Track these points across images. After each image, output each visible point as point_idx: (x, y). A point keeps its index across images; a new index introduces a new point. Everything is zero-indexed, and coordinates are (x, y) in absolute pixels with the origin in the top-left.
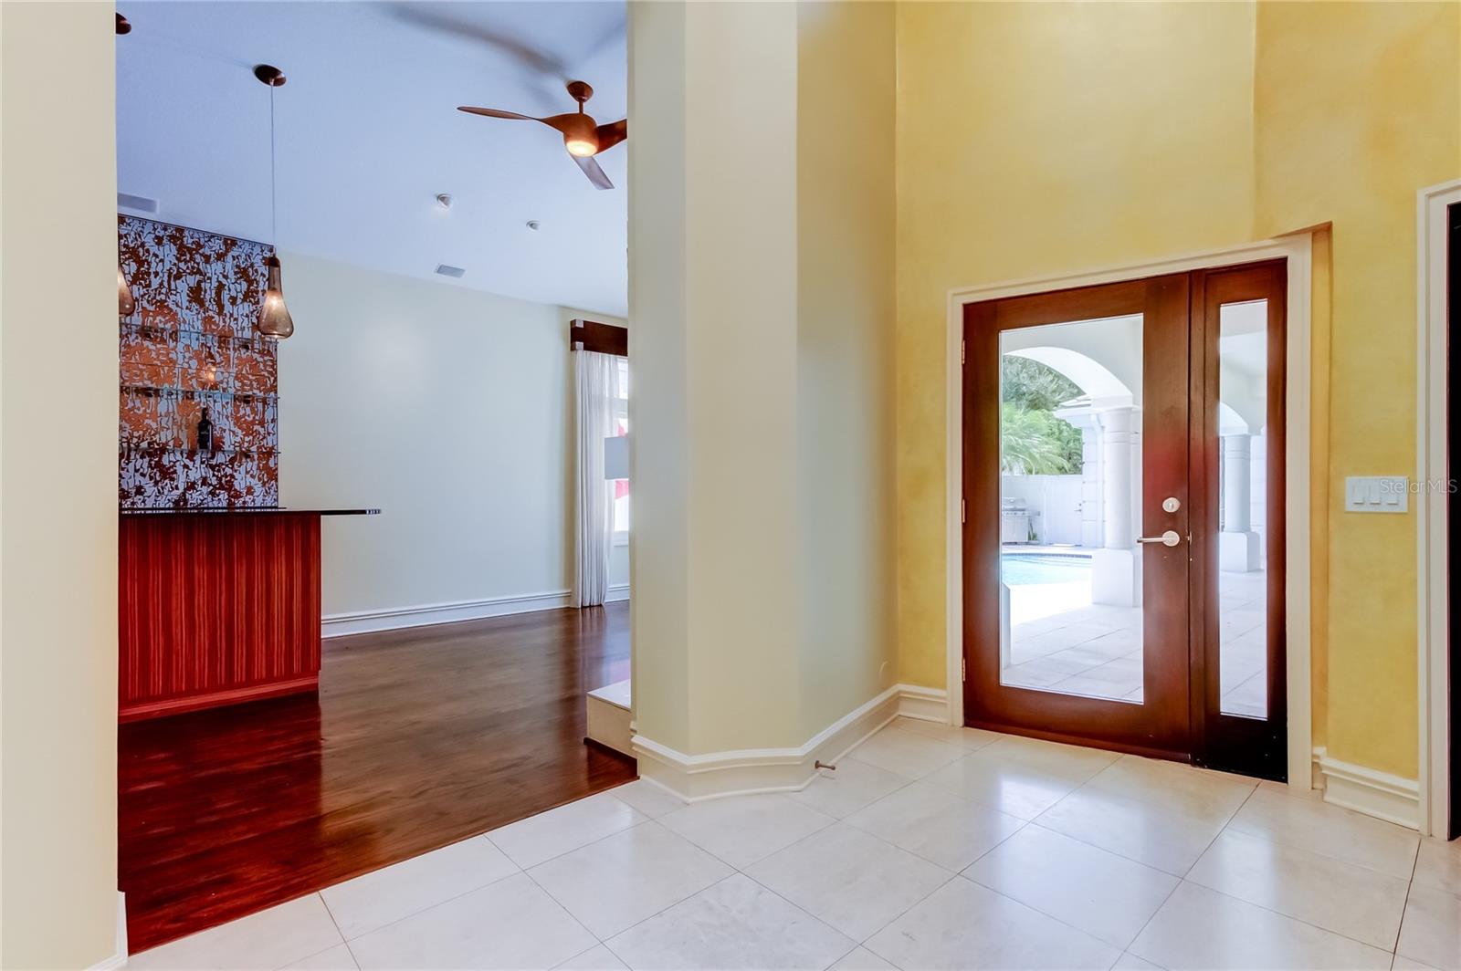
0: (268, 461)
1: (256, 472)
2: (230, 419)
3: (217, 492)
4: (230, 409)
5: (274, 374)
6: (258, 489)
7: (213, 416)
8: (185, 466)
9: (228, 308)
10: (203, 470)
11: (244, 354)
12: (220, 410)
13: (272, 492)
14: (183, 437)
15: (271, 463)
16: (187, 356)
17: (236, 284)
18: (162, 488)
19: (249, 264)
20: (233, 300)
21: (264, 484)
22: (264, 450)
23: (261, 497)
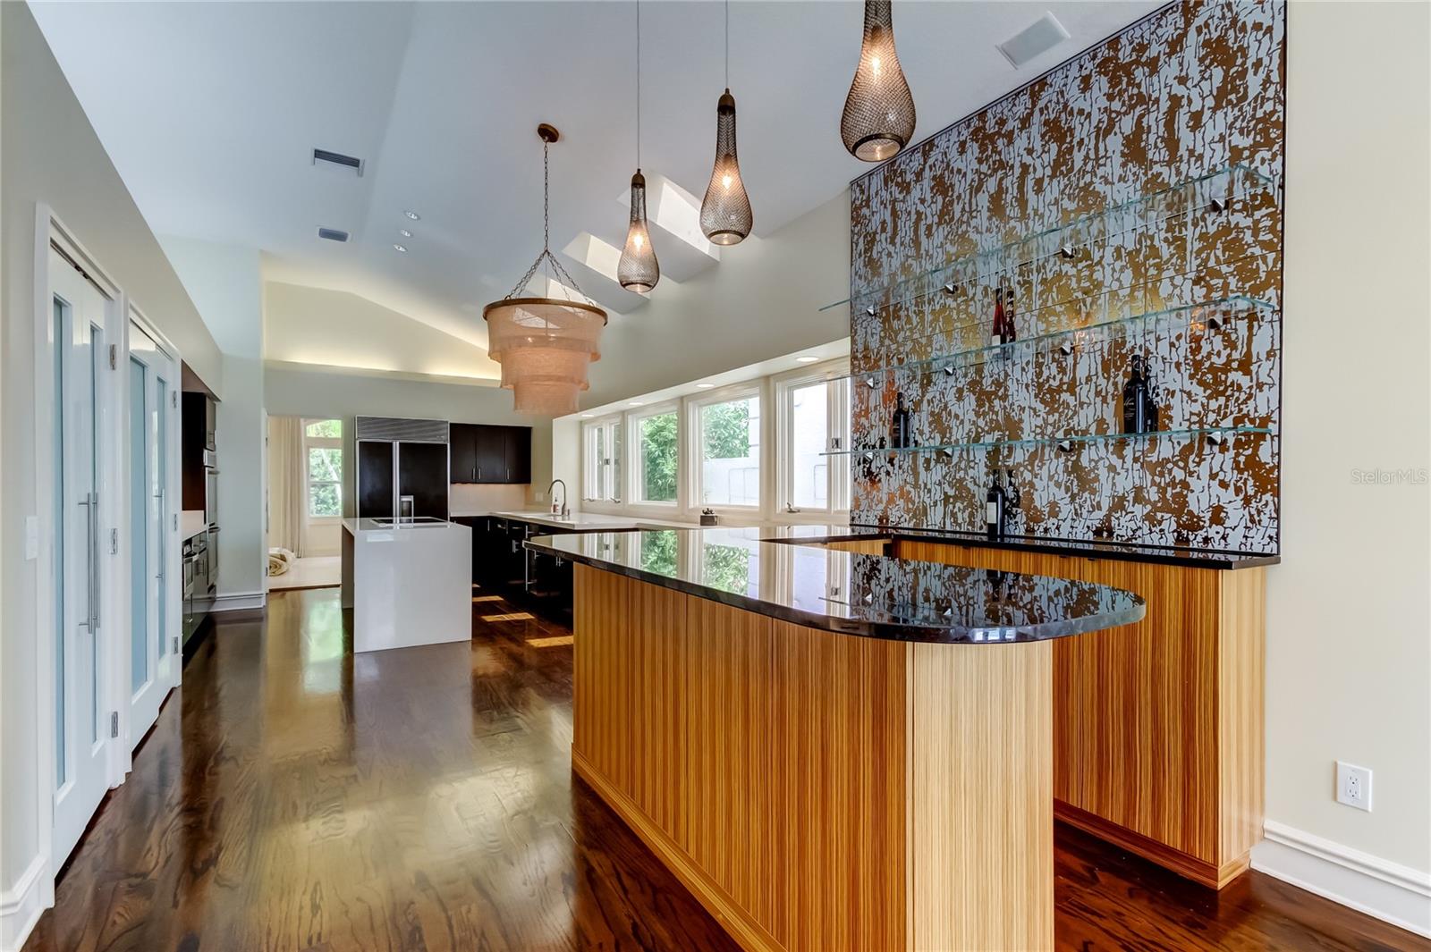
0: (1256, 449)
1: (1231, 476)
2: (1183, 368)
3: (1159, 515)
5: (1277, 246)
6: (1236, 514)
7: (1154, 369)
8: (1112, 468)
9: (1186, 138)
10: (1136, 474)
11: (1213, 223)
12: (1167, 356)
13: (1265, 519)
14: (1109, 412)
15: (1265, 453)
16: (1117, 268)
17: (1203, 84)
18: (1081, 506)
19: (1228, 22)
20: (1196, 121)
21: (1247, 501)
22: (1248, 425)
23: (1241, 531)
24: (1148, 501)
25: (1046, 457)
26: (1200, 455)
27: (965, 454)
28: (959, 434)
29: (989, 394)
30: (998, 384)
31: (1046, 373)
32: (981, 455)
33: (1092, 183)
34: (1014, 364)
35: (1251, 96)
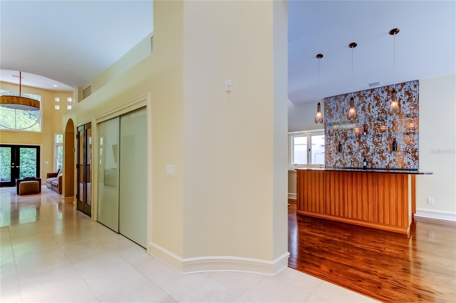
0: (415, 153)
1: (411, 157)
2: (402, 141)
3: (399, 163)
4: (402, 137)
5: (418, 124)
6: (412, 163)
7: (397, 140)
8: (389, 156)
9: (402, 105)
10: (394, 157)
11: (407, 119)
12: (399, 138)
13: (417, 164)
14: (388, 147)
15: (416, 154)
16: (390, 123)
17: (405, 97)
18: (383, 162)
19: (409, 89)
20: (404, 103)
21: (414, 161)
22: (414, 150)
23: (413, 166)
24: (396, 161)
25: (375, 154)
26: (406, 154)
27: (356, 153)
28: (354, 149)
29: (362, 143)
30: (364, 141)
31: (375, 140)
32: (360, 154)
33: (384, 109)
34: (368, 137)
35: (413, 101)
